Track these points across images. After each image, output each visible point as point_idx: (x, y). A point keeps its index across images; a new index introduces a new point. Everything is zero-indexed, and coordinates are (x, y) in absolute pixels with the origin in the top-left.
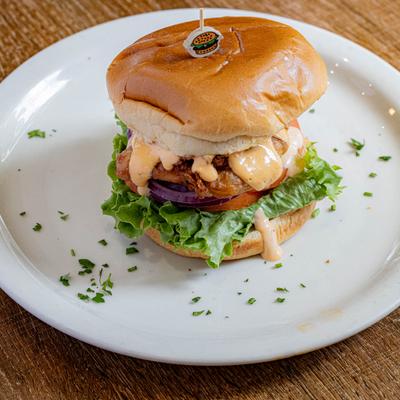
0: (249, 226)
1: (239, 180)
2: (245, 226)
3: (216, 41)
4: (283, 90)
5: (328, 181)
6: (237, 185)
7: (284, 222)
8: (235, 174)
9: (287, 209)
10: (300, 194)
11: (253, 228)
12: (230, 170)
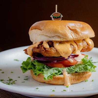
0: (60, 73)
1: (55, 50)
2: (59, 72)
3: (60, 17)
4: (75, 28)
5: (89, 65)
6: (54, 51)
7: (73, 76)
8: (54, 48)
9: (74, 71)
10: (79, 68)
11: (62, 74)
12: (53, 47)
